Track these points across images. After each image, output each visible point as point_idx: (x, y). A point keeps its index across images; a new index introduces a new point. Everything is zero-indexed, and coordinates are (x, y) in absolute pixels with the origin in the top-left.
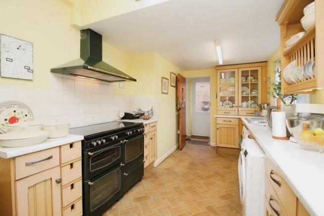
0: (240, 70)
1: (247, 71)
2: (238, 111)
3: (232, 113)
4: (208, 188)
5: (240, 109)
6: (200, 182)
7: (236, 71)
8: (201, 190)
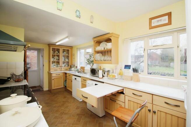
0: (62, 48)
1: (65, 50)
2: (61, 69)
3: (59, 70)
4: (68, 109)
5: (62, 68)
6: (62, 109)
7: (60, 48)
8: (67, 111)
